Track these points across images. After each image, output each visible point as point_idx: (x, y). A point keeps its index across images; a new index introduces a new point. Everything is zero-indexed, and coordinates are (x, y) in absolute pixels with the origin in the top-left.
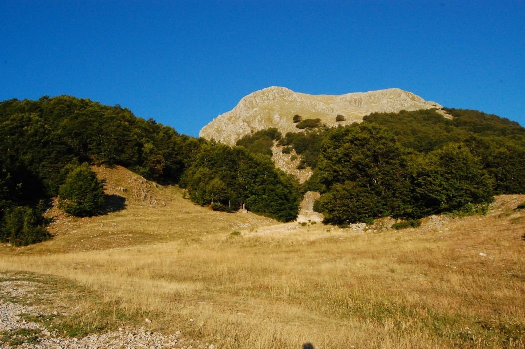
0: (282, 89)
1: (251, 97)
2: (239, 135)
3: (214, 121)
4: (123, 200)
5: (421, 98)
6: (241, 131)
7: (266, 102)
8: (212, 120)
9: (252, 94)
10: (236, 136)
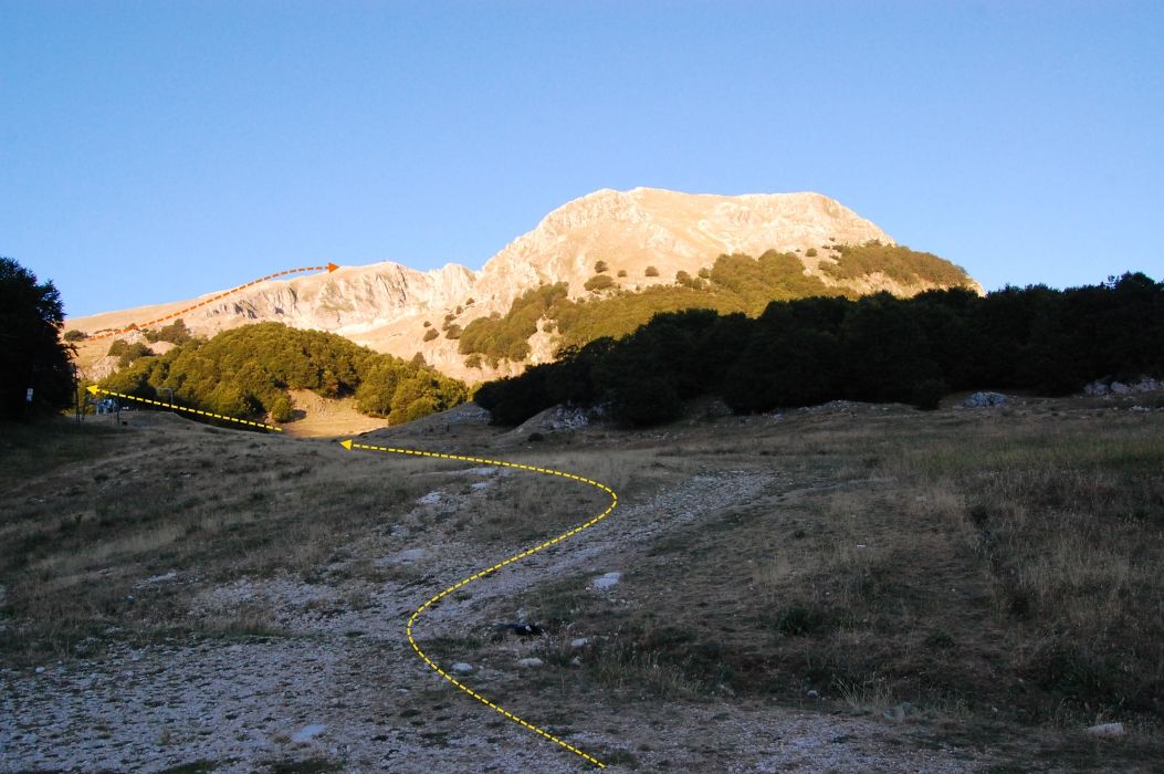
0: (617, 195)
1: (562, 212)
2: (520, 287)
3: (507, 248)
4: (305, 413)
5: (850, 211)
6: (525, 281)
7: (584, 222)
8: (504, 248)
9: (564, 207)
10: (517, 290)
